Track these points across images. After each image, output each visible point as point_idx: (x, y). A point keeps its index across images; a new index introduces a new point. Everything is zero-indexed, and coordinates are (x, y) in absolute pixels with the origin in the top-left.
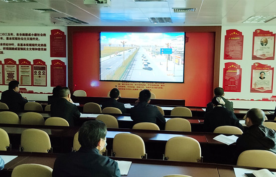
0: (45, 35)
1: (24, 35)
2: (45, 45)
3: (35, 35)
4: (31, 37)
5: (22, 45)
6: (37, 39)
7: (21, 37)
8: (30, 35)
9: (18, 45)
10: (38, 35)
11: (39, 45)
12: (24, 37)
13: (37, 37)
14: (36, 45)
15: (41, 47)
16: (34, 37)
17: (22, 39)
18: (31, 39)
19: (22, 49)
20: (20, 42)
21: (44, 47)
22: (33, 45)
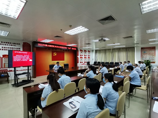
0: (19, 44)
1: (6, 43)
2: (20, 49)
3: (14, 43)
4: (11, 44)
5: (5, 48)
6: (15, 46)
7: (4, 44)
8: (10, 43)
9: (2, 47)
10: (16, 44)
11: (16, 48)
12: (6, 44)
13: (15, 44)
14: (14, 48)
15: (17, 50)
16: (13, 44)
17: (5, 45)
18: (11, 45)
19: (5, 50)
20: (4, 46)
21: (19, 50)
22: (13, 48)
